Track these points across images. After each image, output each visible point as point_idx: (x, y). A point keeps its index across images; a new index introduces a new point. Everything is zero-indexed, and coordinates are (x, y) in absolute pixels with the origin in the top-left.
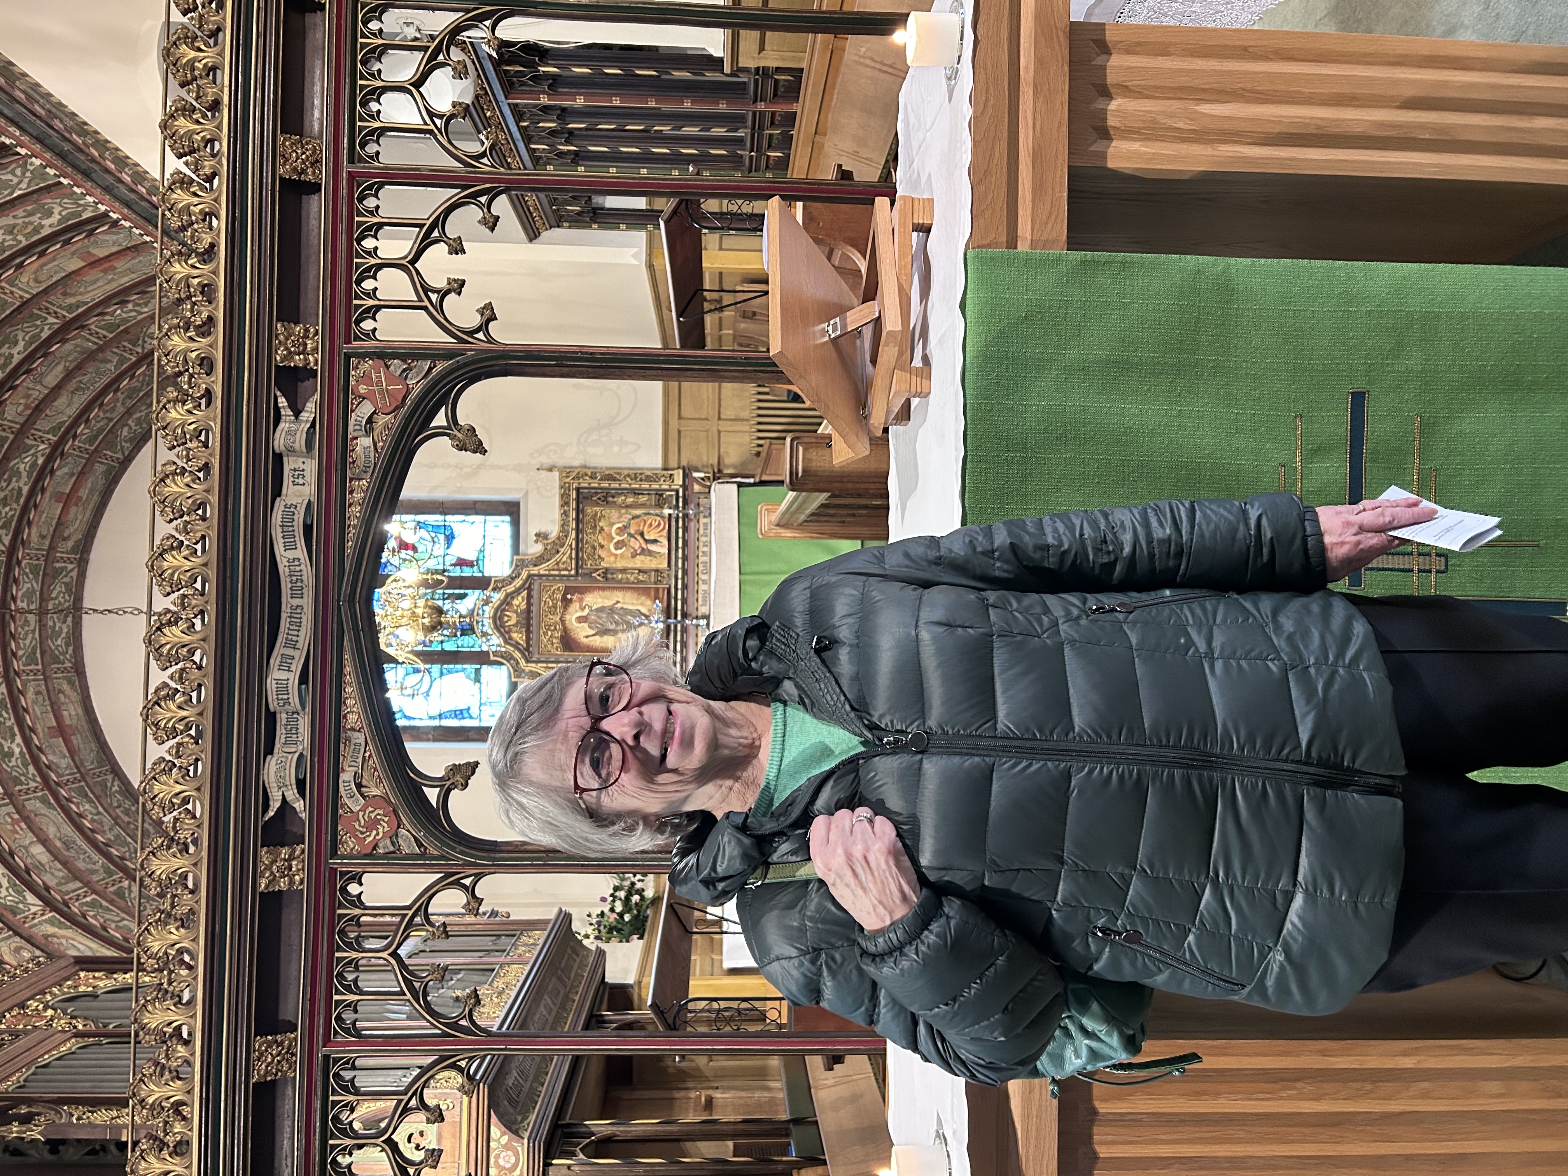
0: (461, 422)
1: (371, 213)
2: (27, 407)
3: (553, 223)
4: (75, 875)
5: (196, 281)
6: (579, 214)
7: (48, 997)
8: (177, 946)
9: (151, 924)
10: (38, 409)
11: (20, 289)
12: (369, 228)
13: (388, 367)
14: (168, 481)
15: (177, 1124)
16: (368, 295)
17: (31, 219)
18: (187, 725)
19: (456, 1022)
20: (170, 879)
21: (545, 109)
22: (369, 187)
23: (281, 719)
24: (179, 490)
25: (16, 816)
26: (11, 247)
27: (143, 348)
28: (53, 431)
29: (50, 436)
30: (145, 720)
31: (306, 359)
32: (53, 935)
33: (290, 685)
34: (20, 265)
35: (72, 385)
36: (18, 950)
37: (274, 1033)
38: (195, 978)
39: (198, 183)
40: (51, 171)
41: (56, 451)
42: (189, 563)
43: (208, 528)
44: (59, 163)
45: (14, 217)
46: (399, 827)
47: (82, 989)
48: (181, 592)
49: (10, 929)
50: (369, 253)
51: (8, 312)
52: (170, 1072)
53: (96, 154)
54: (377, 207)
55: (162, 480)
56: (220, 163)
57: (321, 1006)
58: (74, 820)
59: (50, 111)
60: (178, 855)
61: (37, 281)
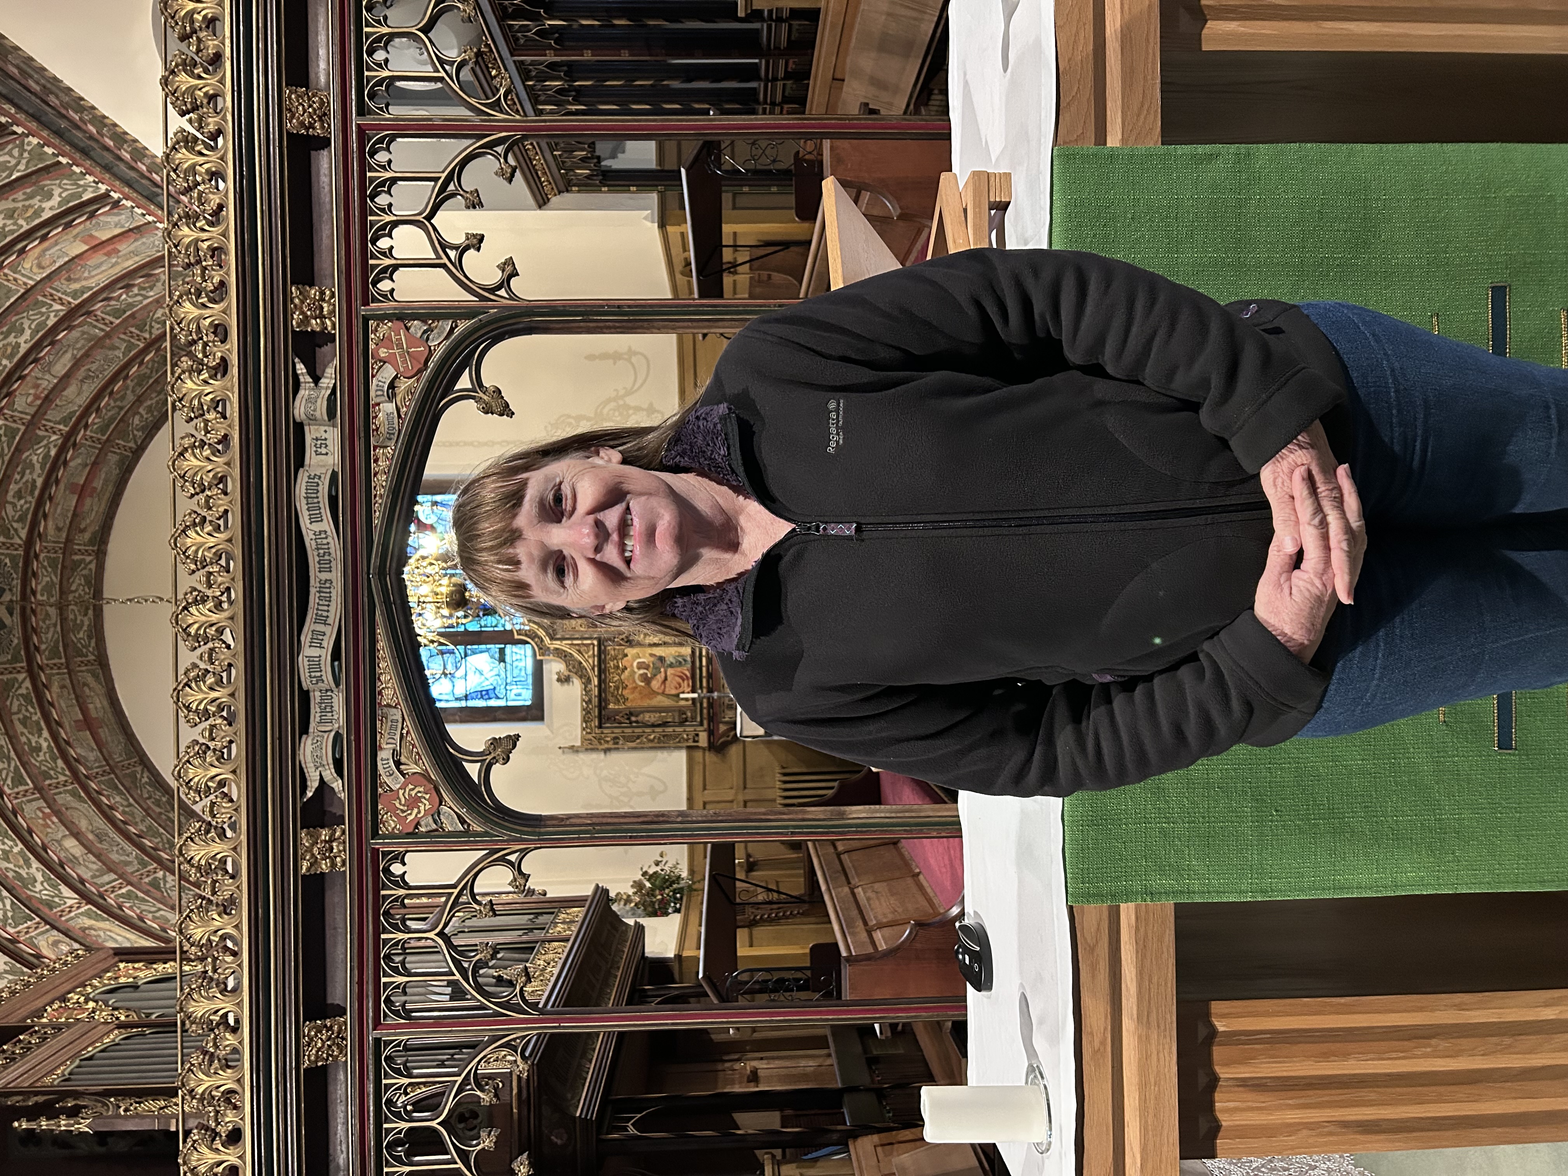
0: (486, 383)
1: (383, 167)
2: (37, 397)
3: (562, 188)
4: (110, 867)
5: (205, 245)
6: (588, 177)
7: (89, 989)
8: (220, 933)
9: (192, 911)
10: (48, 400)
11: (23, 275)
12: (382, 184)
13: (408, 329)
14: (187, 455)
15: (228, 1112)
16: (384, 254)
17: (31, 202)
18: (219, 706)
19: (508, 1001)
20: (210, 865)
21: (552, 66)
22: (381, 141)
23: (316, 697)
24: (199, 463)
25: (47, 810)
26: (12, 232)
27: (151, 333)
28: (64, 421)
29: (61, 427)
30: (176, 703)
31: (323, 323)
32: (90, 928)
33: (322, 662)
34: (22, 251)
35: (81, 373)
36: (56, 943)
37: (323, 1017)
38: (240, 966)
39: (203, 141)
40: (49, 150)
41: (68, 441)
42: (212, 539)
43: (231, 502)
44: (57, 141)
45: (13, 200)
46: (441, 804)
47: (122, 980)
48: (206, 569)
49: (47, 923)
50: (383, 210)
51: (12, 300)
52: (219, 1060)
53: (94, 131)
54: (390, 162)
55: (181, 454)
56: (224, 119)
57: (370, 988)
58: (106, 813)
59: (44, 87)
60: (217, 840)
61: (40, 267)
